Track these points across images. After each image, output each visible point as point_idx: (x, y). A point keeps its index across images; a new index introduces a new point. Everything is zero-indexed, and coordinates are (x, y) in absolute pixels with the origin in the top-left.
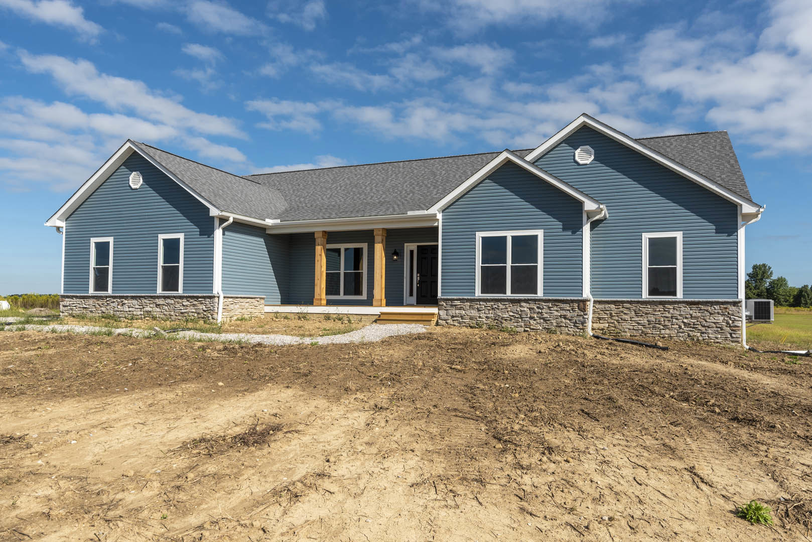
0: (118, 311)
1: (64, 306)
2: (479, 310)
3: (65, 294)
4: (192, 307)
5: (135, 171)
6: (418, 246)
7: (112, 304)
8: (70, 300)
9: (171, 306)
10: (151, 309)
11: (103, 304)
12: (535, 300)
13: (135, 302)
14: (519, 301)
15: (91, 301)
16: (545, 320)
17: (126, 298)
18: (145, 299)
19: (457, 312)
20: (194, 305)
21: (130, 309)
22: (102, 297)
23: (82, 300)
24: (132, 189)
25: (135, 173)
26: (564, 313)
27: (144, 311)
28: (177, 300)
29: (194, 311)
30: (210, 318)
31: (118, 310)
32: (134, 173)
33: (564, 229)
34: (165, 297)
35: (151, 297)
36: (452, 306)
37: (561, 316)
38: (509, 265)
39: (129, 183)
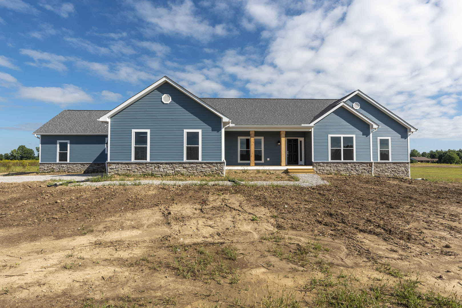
0: (155, 171)
1: (111, 169)
2: (330, 167)
3: (111, 162)
4: (208, 168)
5: (166, 94)
6: (287, 139)
7: (150, 167)
8: (116, 165)
9: (194, 168)
10: (180, 170)
11: (143, 167)
12: (353, 163)
13: (168, 166)
14: (347, 163)
15: (134, 166)
16: (357, 170)
17: (162, 164)
18: (175, 164)
19: (321, 168)
20: (209, 167)
21: (165, 170)
22: (142, 163)
23: (126, 165)
24: (163, 103)
25: (166, 95)
26: (364, 168)
27: (174, 171)
28: (198, 165)
29: (210, 170)
30: (221, 174)
31: (155, 170)
32: (165, 95)
33: (363, 135)
34: (190, 163)
35: (180, 163)
36: (319, 165)
37: (363, 169)
38: (342, 148)
39: (161, 100)
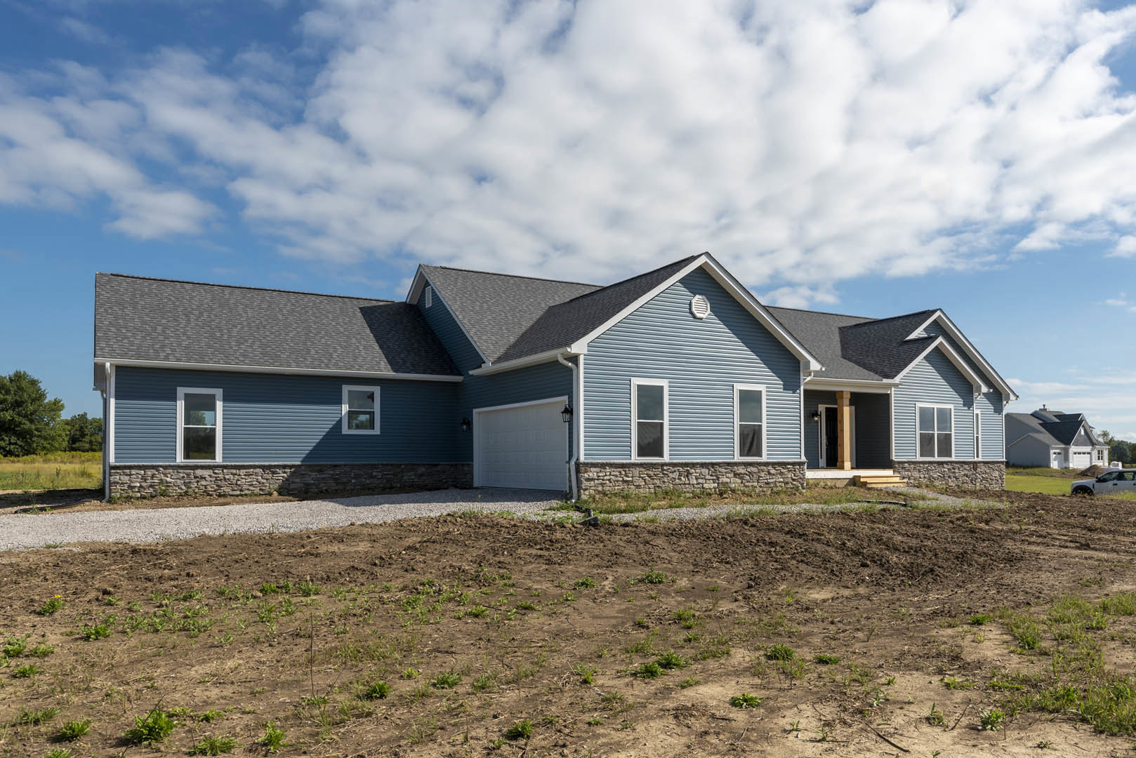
0: (680, 484)
1: (588, 480)
2: (920, 472)
3: (587, 461)
4: (780, 477)
5: (699, 294)
6: (826, 408)
7: (670, 475)
8: (598, 470)
9: (755, 475)
10: (728, 480)
11: (655, 475)
12: (951, 462)
13: (705, 471)
14: (942, 463)
15: (636, 471)
16: (957, 479)
17: (693, 465)
18: (720, 467)
19: (906, 473)
20: (781, 473)
21: (700, 481)
22: (655, 464)
23: (621, 469)
24: (694, 317)
25: (700, 297)
26: (966, 472)
27: (718, 483)
28: (762, 468)
29: (782, 480)
30: (800, 488)
31: (681, 482)
32: (697, 296)
33: (964, 405)
34: (746, 465)
35: (728, 464)
36: (903, 468)
37: (964, 475)
38: (936, 432)
39: (690, 309)
